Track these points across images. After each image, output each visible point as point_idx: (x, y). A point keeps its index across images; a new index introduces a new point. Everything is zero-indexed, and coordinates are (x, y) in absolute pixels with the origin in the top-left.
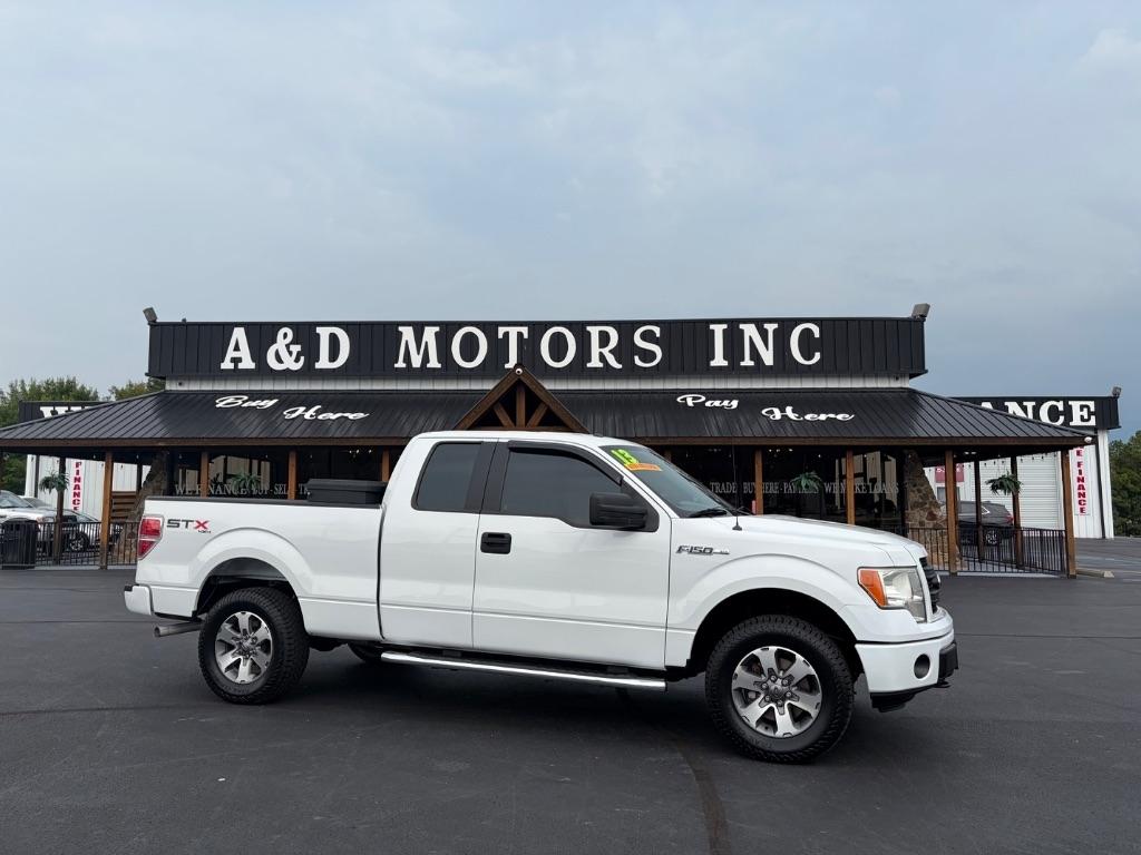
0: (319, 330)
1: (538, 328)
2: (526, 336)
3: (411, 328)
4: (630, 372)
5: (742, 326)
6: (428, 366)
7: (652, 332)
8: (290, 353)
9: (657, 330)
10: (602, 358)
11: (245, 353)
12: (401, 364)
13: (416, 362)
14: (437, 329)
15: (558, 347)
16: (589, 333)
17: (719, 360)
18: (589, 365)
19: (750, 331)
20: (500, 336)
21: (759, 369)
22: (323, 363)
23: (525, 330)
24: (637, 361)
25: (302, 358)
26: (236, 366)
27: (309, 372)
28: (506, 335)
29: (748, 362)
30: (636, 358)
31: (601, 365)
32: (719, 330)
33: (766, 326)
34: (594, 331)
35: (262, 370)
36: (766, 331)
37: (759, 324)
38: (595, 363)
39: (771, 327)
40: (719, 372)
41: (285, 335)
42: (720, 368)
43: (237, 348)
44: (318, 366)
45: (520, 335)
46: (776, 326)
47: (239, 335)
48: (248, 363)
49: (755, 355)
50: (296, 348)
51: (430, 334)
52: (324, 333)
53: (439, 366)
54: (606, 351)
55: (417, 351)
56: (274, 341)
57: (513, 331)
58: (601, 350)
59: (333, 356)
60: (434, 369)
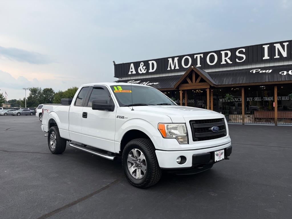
0: (149, 62)
1: (206, 54)
2: (202, 57)
3: (171, 59)
4: (235, 64)
5: (275, 45)
6: (176, 68)
7: (242, 51)
8: (143, 69)
9: (244, 50)
10: (226, 61)
11: (133, 70)
12: (169, 69)
13: (173, 68)
14: (178, 58)
15: (212, 59)
16: (221, 53)
17: (266, 57)
18: (221, 63)
19: (278, 46)
20: (195, 58)
21: (282, 59)
22: (151, 71)
23: (202, 55)
24: (237, 60)
25: (146, 70)
26: (132, 73)
27: (148, 73)
28: (197, 57)
29: (277, 56)
30: (237, 59)
31: (225, 63)
32: (266, 47)
33: (284, 44)
34: (223, 53)
35: (138, 74)
36: (284, 45)
37: (281, 43)
38: (223, 62)
39: (286, 44)
40: (267, 61)
41: (142, 64)
42: (267, 60)
43: (132, 69)
44: (150, 71)
45: (201, 56)
46: (288, 43)
47: (132, 65)
48: (134, 72)
49: (280, 53)
50: (144, 67)
51: (176, 60)
52: (150, 62)
53: (179, 68)
54: (227, 58)
55: (173, 65)
56: (140, 66)
57: (199, 56)
58: (225, 58)
59: (153, 69)
60: (177, 69)
